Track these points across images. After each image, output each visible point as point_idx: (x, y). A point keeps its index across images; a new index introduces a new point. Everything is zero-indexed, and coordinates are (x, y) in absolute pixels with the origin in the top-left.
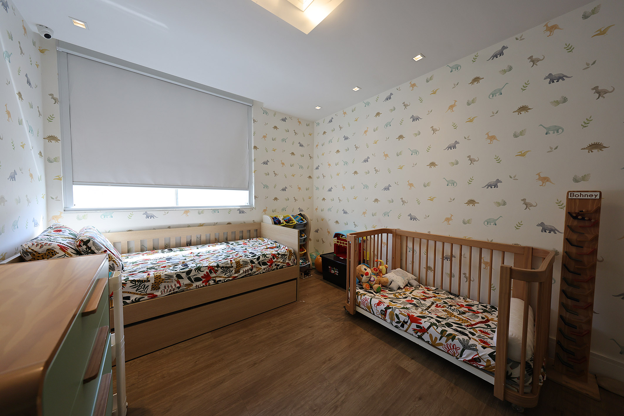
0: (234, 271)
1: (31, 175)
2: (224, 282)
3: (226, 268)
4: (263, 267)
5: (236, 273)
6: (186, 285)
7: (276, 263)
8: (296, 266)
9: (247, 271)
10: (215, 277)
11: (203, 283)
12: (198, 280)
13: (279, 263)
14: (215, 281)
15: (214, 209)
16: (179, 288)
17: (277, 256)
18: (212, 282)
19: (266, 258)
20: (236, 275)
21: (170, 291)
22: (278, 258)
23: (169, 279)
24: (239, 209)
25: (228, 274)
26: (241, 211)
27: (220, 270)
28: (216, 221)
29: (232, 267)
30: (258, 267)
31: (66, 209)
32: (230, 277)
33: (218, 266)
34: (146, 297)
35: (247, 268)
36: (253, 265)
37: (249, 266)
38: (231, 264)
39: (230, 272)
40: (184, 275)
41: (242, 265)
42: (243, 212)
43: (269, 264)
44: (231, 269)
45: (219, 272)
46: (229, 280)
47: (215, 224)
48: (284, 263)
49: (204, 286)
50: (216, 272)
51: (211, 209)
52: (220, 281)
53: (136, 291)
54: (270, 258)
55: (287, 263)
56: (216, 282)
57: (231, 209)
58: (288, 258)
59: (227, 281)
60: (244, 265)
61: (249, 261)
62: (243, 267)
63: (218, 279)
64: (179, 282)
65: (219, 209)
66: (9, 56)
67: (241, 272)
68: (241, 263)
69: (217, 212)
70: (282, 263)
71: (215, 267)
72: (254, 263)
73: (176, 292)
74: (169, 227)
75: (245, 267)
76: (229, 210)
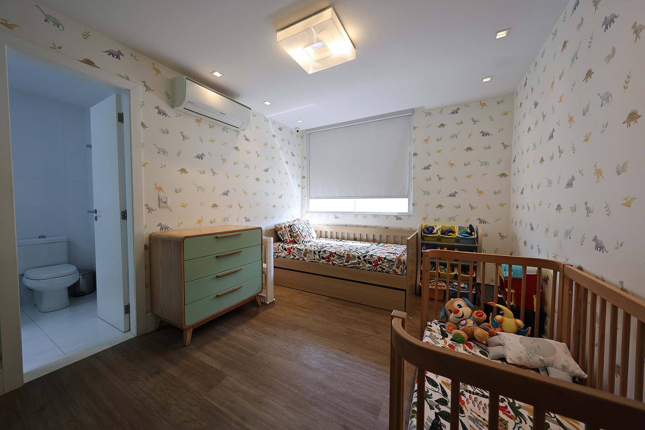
0: (345, 260)
1: (292, 196)
2: (338, 266)
3: (340, 257)
4: (368, 265)
5: (346, 262)
6: (318, 259)
7: (381, 266)
8: (406, 277)
9: (355, 264)
10: (333, 260)
11: (326, 261)
12: (323, 258)
13: (384, 267)
14: (332, 262)
15: (375, 215)
16: (314, 259)
17: (383, 259)
18: (331, 263)
19: (372, 258)
20: (346, 264)
21: (310, 260)
22: (383, 261)
23: (310, 253)
24: (396, 216)
25: (341, 261)
26: (398, 217)
27: (336, 257)
28: (376, 225)
29: (344, 257)
30: (364, 264)
31: (307, 211)
32: (341, 264)
33: (335, 253)
34: (301, 259)
35: (354, 261)
36: (359, 260)
37: (356, 260)
38: (344, 255)
39: (342, 260)
40: (317, 253)
41: (351, 258)
42: (400, 219)
43: (373, 264)
44: (343, 258)
45: (335, 258)
46: (342, 266)
47: (375, 227)
48: (391, 269)
49: (326, 264)
50: (334, 257)
51: (373, 215)
52: (335, 264)
53: (298, 254)
54: (375, 259)
55: (393, 270)
56: (334, 264)
57: (388, 215)
58: (396, 265)
59: (339, 266)
60: (352, 258)
61: (357, 256)
62: (352, 259)
63: (334, 262)
64: (314, 256)
65: (378, 215)
66: (281, 148)
67: (350, 263)
68: (351, 256)
69: (377, 217)
70: (387, 267)
71: (333, 253)
72: (360, 259)
73: (313, 262)
74: (346, 226)
75: (353, 260)
76: (387, 216)
